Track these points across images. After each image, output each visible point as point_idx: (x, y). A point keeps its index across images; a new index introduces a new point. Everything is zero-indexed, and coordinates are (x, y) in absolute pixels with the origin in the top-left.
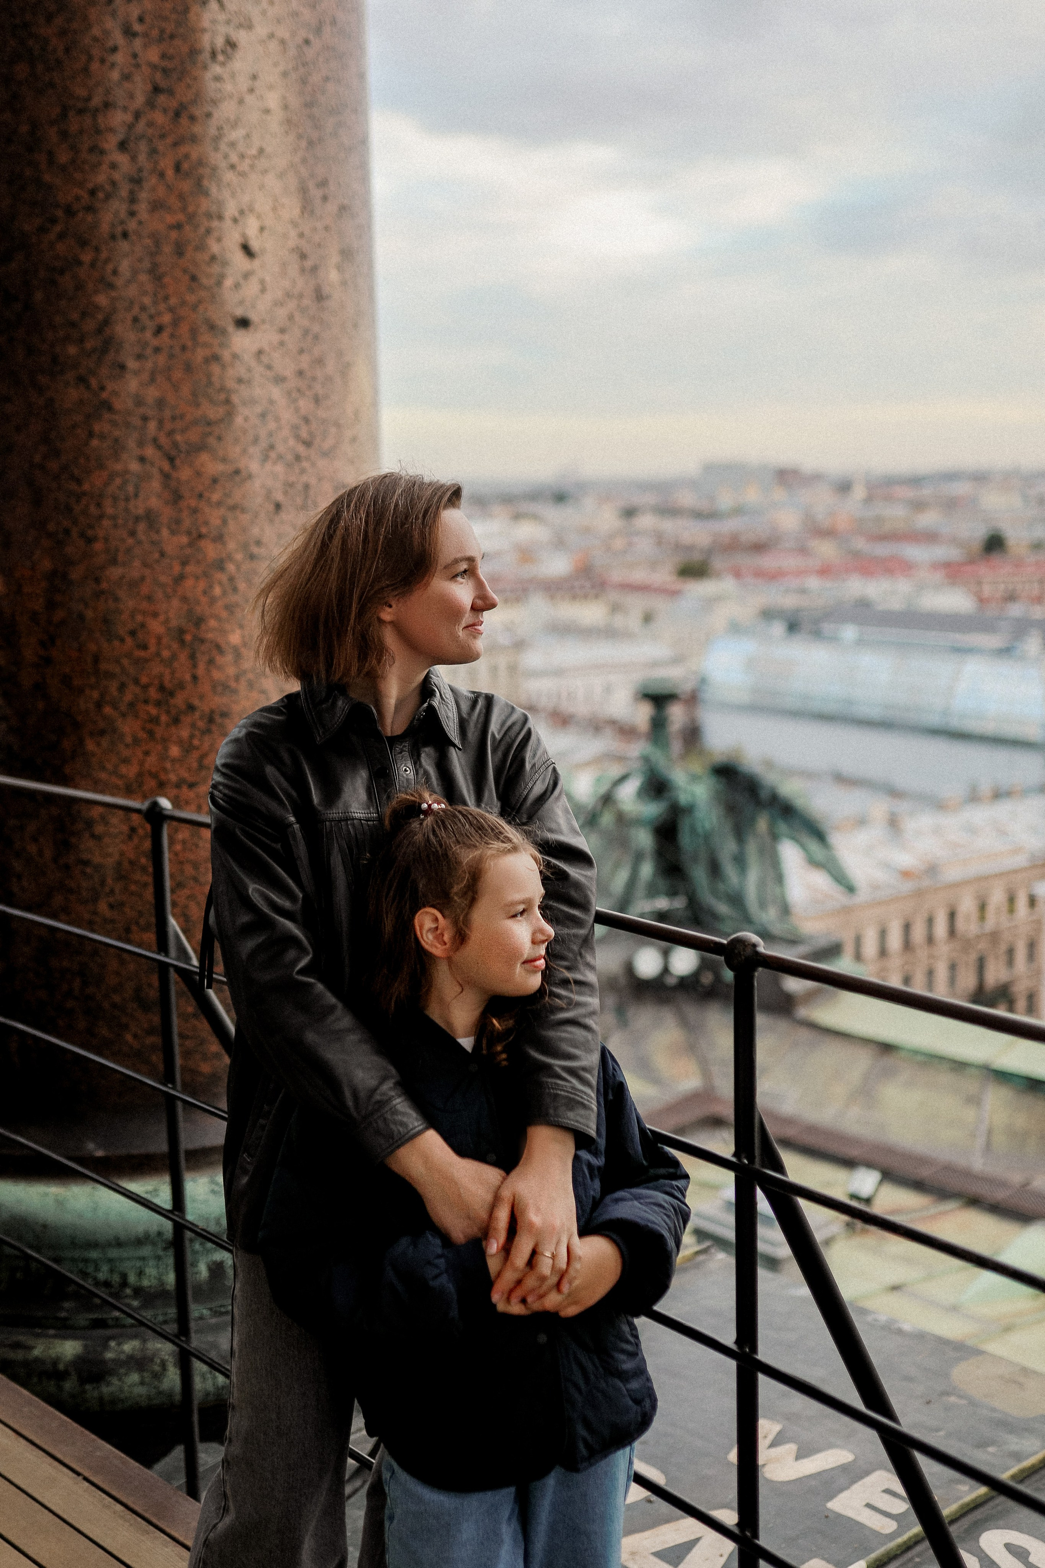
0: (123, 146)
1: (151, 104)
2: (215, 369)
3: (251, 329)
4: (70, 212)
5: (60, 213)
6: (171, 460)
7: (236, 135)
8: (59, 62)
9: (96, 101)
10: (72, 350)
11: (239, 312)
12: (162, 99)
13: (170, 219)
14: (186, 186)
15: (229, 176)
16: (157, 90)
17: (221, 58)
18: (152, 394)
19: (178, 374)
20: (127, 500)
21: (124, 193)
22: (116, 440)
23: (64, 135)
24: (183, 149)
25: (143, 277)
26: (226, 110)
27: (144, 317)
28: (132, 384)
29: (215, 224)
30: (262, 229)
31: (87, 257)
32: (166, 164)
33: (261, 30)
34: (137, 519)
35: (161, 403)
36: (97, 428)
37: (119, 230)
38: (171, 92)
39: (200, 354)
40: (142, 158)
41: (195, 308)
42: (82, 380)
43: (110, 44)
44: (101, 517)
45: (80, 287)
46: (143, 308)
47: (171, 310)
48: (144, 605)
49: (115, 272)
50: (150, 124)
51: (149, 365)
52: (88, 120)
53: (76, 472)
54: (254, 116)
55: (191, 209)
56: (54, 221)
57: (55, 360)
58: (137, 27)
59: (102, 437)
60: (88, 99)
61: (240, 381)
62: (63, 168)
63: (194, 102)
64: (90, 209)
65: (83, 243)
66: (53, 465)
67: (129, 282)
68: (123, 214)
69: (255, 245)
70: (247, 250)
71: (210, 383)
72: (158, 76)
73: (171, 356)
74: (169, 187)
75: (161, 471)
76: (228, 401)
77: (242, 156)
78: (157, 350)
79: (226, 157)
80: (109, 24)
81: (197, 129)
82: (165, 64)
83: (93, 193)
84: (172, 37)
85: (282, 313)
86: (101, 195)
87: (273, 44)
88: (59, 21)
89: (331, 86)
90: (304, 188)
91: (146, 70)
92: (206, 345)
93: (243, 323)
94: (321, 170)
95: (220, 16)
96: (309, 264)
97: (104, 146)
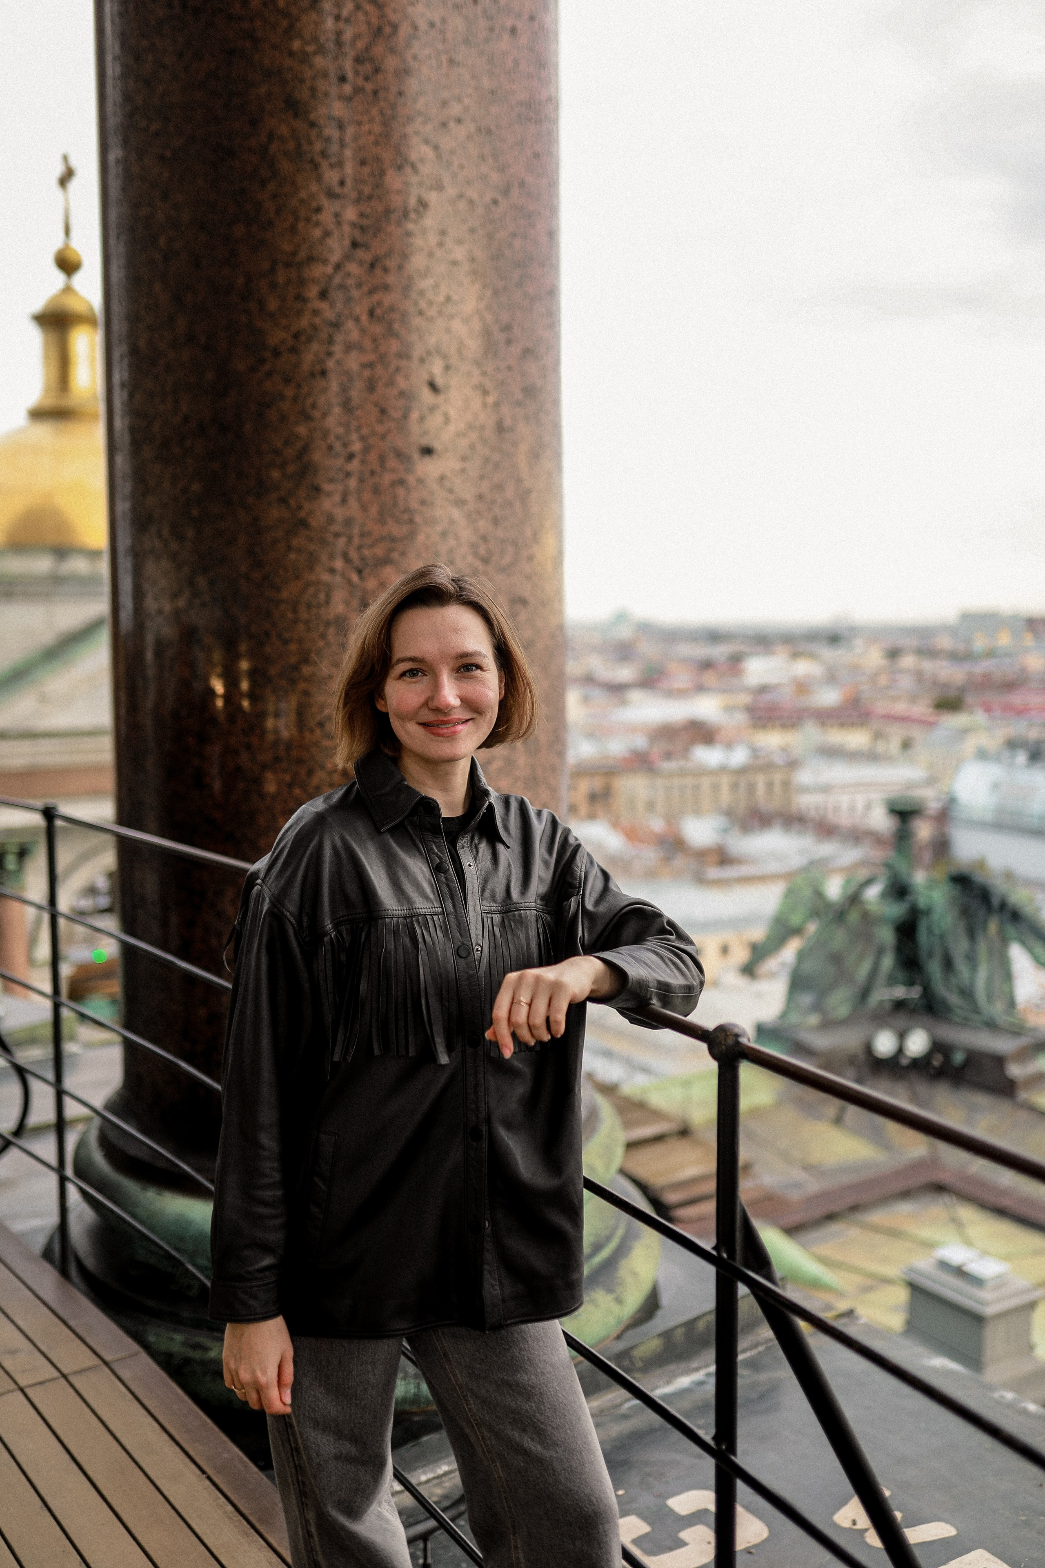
0: (323, 294)
1: (349, 257)
2: (401, 491)
3: (435, 457)
4: (277, 353)
5: (268, 354)
6: (359, 572)
7: (426, 284)
8: (270, 221)
9: (302, 255)
10: (276, 474)
11: (425, 441)
12: (360, 253)
13: (363, 359)
14: (378, 329)
15: (416, 321)
16: (355, 245)
17: (413, 216)
18: (343, 513)
19: (367, 496)
20: (319, 606)
21: (324, 337)
22: (311, 554)
23: (273, 286)
24: (376, 297)
25: (339, 410)
26: (418, 261)
27: (337, 445)
28: (326, 505)
29: (403, 363)
30: (447, 368)
31: (289, 392)
32: (361, 310)
33: (451, 191)
34: (328, 624)
35: (350, 522)
36: (295, 543)
37: (318, 368)
38: (366, 247)
39: (387, 479)
40: (339, 306)
41: (383, 437)
42: (283, 501)
43: (314, 204)
44: (296, 621)
45: (283, 419)
46: (337, 438)
47: (362, 438)
49: (314, 406)
50: (348, 275)
51: (342, 487)
52: (294, 270)
53: (276, 581)
54: (441, 269)
55: (382, 349)
56: (262, 361)
57: (260, 483)
58: (339, 190)
59: (299, 551)
60: (295, 254)
61: (423, 503)
62: (272, 315)
63: (389, 254)
64: (294, 350)
65: (287, 380)
66: (257, 575)
67: (325, 414)
68: (322, 355)
69: (440, 381)
70: (433, 387)
71: (395, 505)
72: (357, 234)
73: (361, 480)
74: (363, 331)
75: (350, 581)
76: (411, 521)
77: (430, 303)
78: (349, 474)
79: (416, 303)
80: (315, 187)
81: (391, 279)
82: (365, 222)
83: (296, 336)
84: (370, 198)
85: (464, 443)
86: (303, 338)
87: (462, 205)
88: (271, 187)
89: (517, 243)
90: (487, 333)
91: (346, 229)
92: (393, 470)
93: (427, 451)
94: (505, 317)
95: (414, 179)
96: (491, 400)
97: (307, 295)
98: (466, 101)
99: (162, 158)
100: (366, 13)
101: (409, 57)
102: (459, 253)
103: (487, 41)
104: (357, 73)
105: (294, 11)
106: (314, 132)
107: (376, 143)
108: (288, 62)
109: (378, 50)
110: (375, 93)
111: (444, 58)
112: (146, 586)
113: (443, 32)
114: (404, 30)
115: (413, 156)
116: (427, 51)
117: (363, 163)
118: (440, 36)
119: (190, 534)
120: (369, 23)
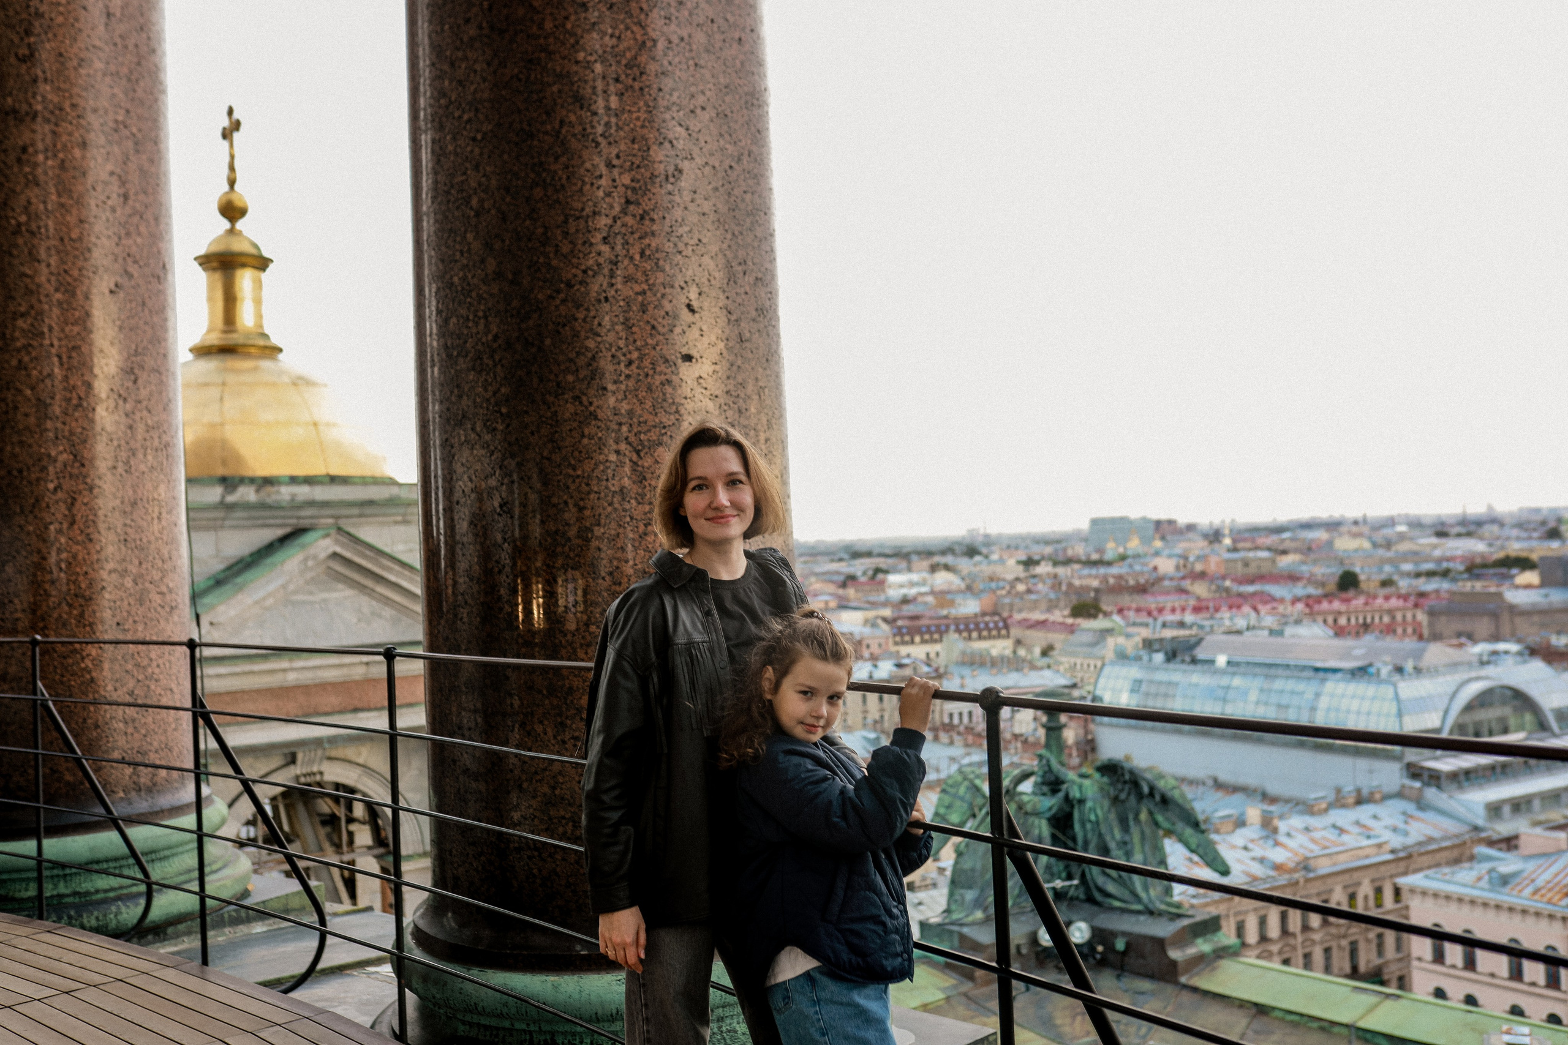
0: (605, 240)
1: (624, 212)
2: (669, 390)
3: (693, 362)
4: (569, 285)
5: (563, 286)
6: (638, 452)
7: (682, 230)
8: (563, 186)
9: (588, 211)
10: (570, 378)
11: (685, 351)
12: (632, 207)
13: (637, 288)
14: (648, 266)
15: (677, 258)
16: (628, 202)
17: (672, 180)
18: (625, 407)
19: (642, 394)
20: (607, 480)
21: (606, 271)
22: (600, 440)
23: (566, 234)
24: (647, 241)
25: (619, 328)
26: (676, 214)
27: (619, 354)
28: (612, 401)
29: (668, 291)
30: (700, 294)
31: (580, 315)
32: (635, 251)
33: (699, 161)
34: (614, 494)
35: (631, 413)
36: (586, 431)
37: (602, 296)
38: (638, 204)
39: (658, 379)
40: (619, 247)
41: (654, 347)
42: (577, 398)
43: (597, 173)
44: (589, 493)
45: (576, 335)
46: (620, 348)
47: (638, 349)
48: (619, 554)
49: (600, 324)
50: (624, 225)
51: (623, 387)
52: (582, 222)
53: (573, 462)
54: (693, 218)
55: (651, 280)
56: (558, 291)
57: (558, 384)
58: (615, 162)
59: (591, 438)
60: (583, 209)
61: (685, 398)
62: (565, 256)
63: (654, 209)
64: (583, 283)
65: (578, 306)
66: (557, 458)
67: (609, 331)
68: (605, 285)
69: (695, 304)
70: (690, 308)
71: (665, 399)
72: (629, 192)
73: (638, 381)
74: (636, 267)
75: (631, 460)
76: (677, 412)
77: (686, 245)
78: (628, 377)
79: (675, 245)
80: (597, 160)
81: (656, 228)
82: (633, 184)
83: (585, 272)
84: (638, 167)
85: (715, 350)
86: (590, 273)
87: (707, 170)
88: (563, 159)
89: (748, 197)
90: (729, 266)
91: (621, 189)
92: (661, 373)
93: (688, 358)
94: (741, 254)
95: (671, 152)
96: (733, 318)
97: (593, 240)
98: (708, 93)
99: (474, 139)
100: (632, 32)
101: (665, 63)
102: (707, 206)
103: (721, 49)
104: (627, 76)
105: (579, 31)
106: (596, 118)
107: (643, 127)
108: (575, 68)
109: (643, 59)
110: (641, 89)
111: (691, 62)
112: (459, 469)
113: (689, 44)
114: (661, 44)
115: (670, 136)
116: (677, 60)
117: (633, 141)
118: (688, 47)
119: (500, 427)
120: (635, 39)
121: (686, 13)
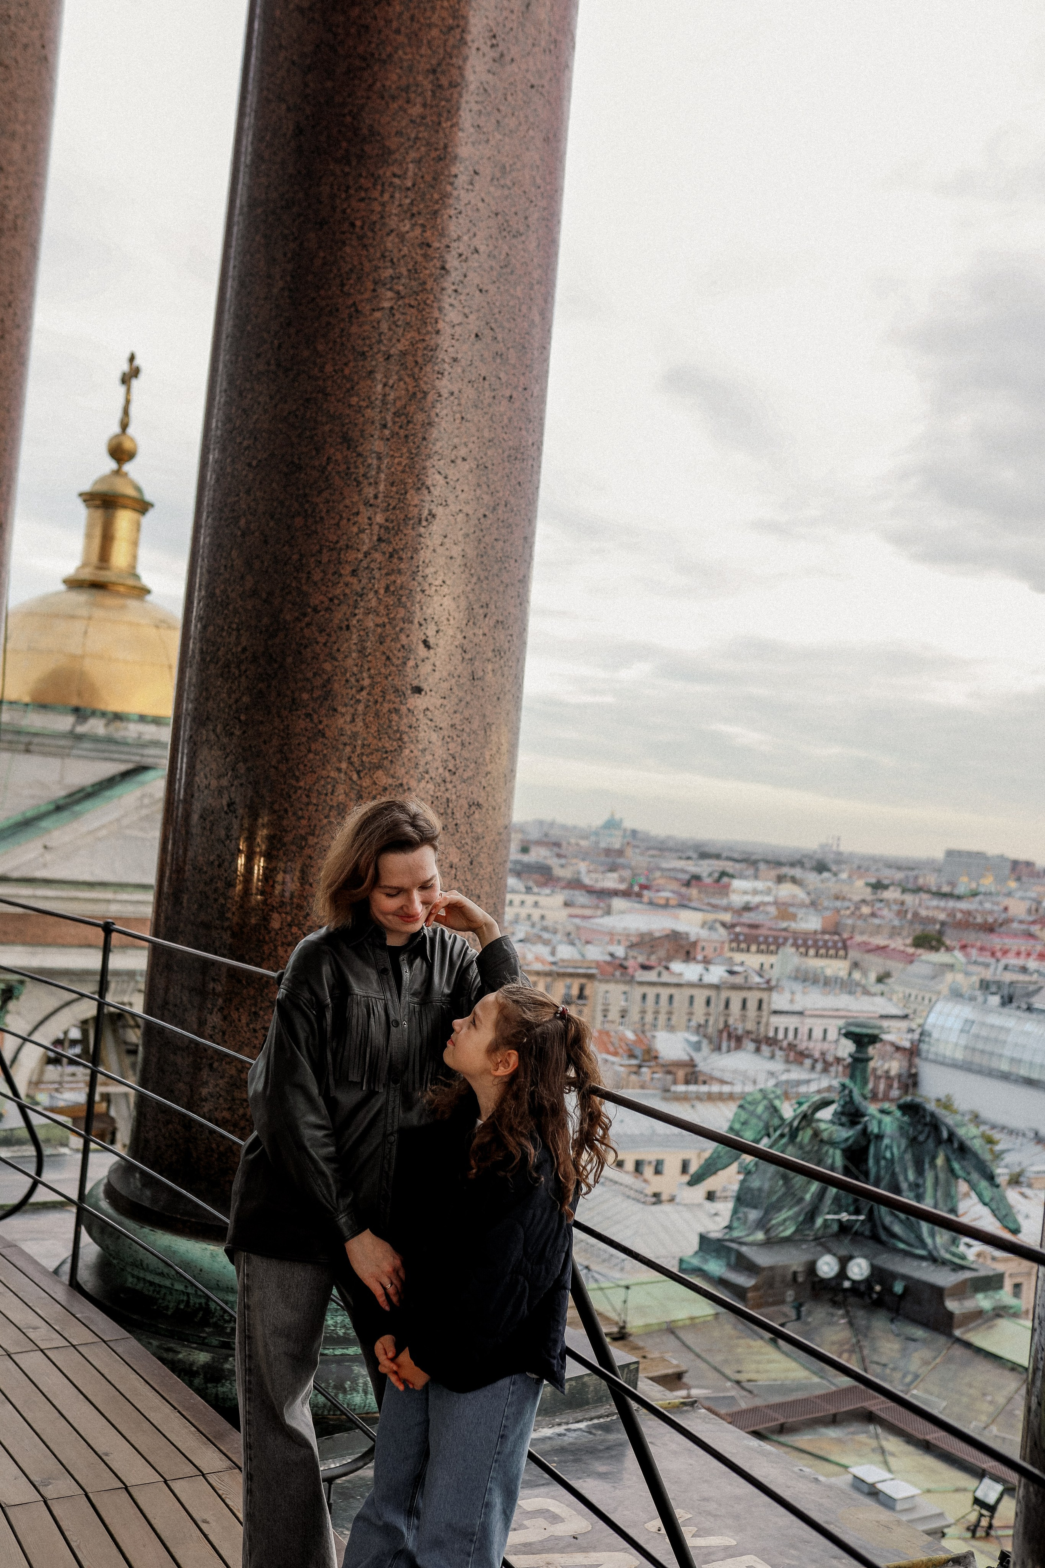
0: (354, 572)
1: (375, 548)
2: (395, 717)
3: (423, 694)
4: (316, 610)
5: (309, 610)
6: (358, 772)
7: (428, 571)
8: (322, 518)
9: (342, 543)
10: (305, 696)
11: (415, 683)
12: (383, 545)
13: (380, 621)
14: (391, 600)
15: (419, 597)
16: (380, 540)
17: (424, 523)
18: (351, 729)
19: (369, 719)
20: (327, 795)
21: (351, 602)
22: (325, 756)
23: (319, 563)
24: (393, 578)
25: (356, 655)
26: (424, 555)
27: (353, 680)
28: (340, 722)
29: (407, 626)
30: (438, 632)
31: (322, 639)
32: (380, 586)
33: (454, 508)
34: (332, 807)
35: (356, 735)
36: (313, 747)
37: (344, 624)
38: (389, 542)
39: (387, 707)
40: (364, 581)
41: (386, 677)
42: (309, 715)
43: (355, 509)
44: (308, 804)
45: (316, 657)
46: (354, 674)
47: (370, 677)
49: (338, 650)
50: (374, 561)
51: (352, 710)
52: (335, 554)
53: (297, 773)
54: (440, 561)
55: (392, 615)
56: (305, 615)
57: (293, 700)
58: (373, 501)
59: (317, 753)
60: (337, 542)
61: (411, 727)
62: (315, 583)
63: (404, 548)
64: (328, 609)
65: (321, 630)
66: (284, 768)
67: (346, 657)
68: (348, 614)
69: (432, 641)
70: (426, 644)
71: (390, 726)
72: (382, 531)
73: (367, 706)
74: (380, 600)
76: (401, 739)
77: (430, 585)
78: (359, 701)
79: (420, 584)
80: (356, 498)
81: (404, 566)
82: (387, 524)
83: (331, 600)
84: (395, 508)
85: (445, 685)
86: (336, 601)
87: (461, 518)
88: (326, 494)
89: (499, 544)
90: (470, 608)
91: (376, 528)
92: (389, 701)
93: (418, 690)
94: (484, 598)
95: (428, 498)
96: (467, 656)
97: (342, 572)
98: (471, 445)
99: (249, 465)
100: (405, 383)
101: (433, 414)
102: (456, 551)
103: (490, 405)
104: (394, 423)
105: (356, 378)
106: (361, 460)
107: (403, 472)
108: (347, 411)
109: (412, 409)
110: (406, 436)
111: (458, 416)
112: (199, 766)
113: (459, 399)
114: (431, 397)
115: (429, 482)
116: (445, 412)
117: (392, 484)
118: (456, 402)
119: (238, 733)
120: (407, 390)
121: (460, 370)
